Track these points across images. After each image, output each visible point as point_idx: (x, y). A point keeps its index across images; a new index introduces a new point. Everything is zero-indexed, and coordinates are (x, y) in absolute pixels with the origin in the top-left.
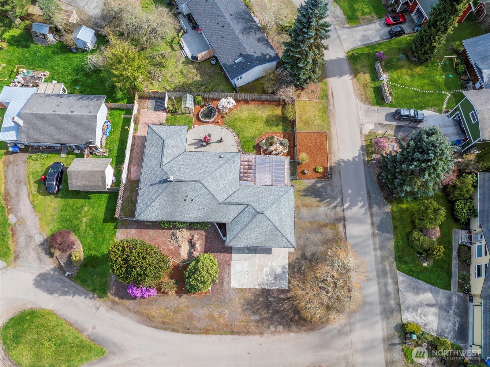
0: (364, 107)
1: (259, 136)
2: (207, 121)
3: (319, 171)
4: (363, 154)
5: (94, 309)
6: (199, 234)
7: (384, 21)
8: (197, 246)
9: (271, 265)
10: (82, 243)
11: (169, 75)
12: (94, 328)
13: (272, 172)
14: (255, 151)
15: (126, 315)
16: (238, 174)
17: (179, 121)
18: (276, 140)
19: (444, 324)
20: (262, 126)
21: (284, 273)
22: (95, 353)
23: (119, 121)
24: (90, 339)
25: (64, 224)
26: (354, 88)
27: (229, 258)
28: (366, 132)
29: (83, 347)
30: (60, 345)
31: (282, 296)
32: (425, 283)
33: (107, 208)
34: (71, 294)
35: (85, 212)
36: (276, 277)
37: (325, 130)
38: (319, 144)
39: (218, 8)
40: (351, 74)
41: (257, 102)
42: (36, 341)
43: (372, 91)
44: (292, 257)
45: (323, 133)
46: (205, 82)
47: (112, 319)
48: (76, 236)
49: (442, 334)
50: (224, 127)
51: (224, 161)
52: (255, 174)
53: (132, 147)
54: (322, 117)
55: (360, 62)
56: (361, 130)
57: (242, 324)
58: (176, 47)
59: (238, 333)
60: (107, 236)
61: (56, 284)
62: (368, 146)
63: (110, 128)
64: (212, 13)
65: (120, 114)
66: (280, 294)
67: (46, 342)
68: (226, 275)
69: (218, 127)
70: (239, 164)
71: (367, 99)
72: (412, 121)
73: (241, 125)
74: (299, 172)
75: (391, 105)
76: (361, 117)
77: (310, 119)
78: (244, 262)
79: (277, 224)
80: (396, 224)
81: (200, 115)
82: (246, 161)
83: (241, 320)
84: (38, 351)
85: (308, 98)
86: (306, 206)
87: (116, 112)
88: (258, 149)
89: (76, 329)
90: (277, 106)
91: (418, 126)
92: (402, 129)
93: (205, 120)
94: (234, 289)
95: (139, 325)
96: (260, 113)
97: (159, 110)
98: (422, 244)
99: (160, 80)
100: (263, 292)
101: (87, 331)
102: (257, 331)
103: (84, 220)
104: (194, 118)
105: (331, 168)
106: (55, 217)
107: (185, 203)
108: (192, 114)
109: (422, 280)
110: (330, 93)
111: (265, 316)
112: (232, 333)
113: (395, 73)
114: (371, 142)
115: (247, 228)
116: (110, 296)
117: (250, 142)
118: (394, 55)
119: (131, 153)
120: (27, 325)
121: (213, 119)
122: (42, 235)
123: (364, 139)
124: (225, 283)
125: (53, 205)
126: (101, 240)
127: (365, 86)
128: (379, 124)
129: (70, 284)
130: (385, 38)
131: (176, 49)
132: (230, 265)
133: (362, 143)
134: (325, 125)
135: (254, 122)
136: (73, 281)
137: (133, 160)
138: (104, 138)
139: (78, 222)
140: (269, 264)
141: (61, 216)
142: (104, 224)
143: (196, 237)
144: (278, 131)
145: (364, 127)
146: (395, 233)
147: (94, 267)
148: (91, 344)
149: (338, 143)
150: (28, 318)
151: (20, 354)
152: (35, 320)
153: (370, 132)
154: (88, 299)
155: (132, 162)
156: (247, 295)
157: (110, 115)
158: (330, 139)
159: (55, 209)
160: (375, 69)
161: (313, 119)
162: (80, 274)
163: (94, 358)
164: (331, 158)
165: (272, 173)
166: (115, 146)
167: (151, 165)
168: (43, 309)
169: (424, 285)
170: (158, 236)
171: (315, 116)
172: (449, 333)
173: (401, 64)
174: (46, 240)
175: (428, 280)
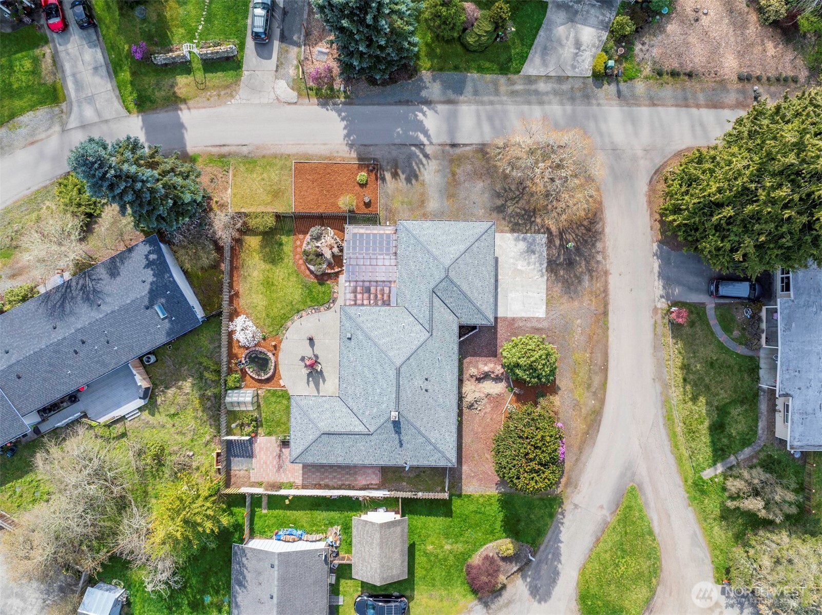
0: (242, 93)
1: (301, 275)
2: (273, 364)
3: (365, 178)
4: (334, 104)
5: (576, 511)
6: (468, 367)
7: (55, 35)
8: (486, 369)
9: (513, 258)
10: (485, 544)
11: (179, 438)
12: (602, 507)
13: (373, 254)
14: (328, 282)
15: (585, 465)
16: (378, 308)
17: (273, 413)
18: (310, 247)
19: (593, 20)
20: (282, 270)
21: (524, 239)
22: (633, 501)
23: (275, 517)
24: (615, 511)
25: (455, 578)
26: (205, 108)
27: (504, 321)
28: (293, 95)
29: (626, 518)
30: (623, 551)
31: (557, 242)
32: (538, 36)
33: (430, 514)
34: (558, 546)
35: (436, 549)
36: (530, 251)
37: (288, 164)
38: (316, 176)
39: (38, 354)
40: (178, 109)
41: (235, 279)
42: (619, 584)
43: (211, 75)
44: (501, 228)
45: (296, 168)
46: (194, 371)
47: (590, 484)
48: (473, 556)
49: (605, 25)
50: (284, 334)
51: (359, 333)
52: (377, 282)
53: (324, 489)
54: (264, 168)
55: (150, 90)
56: (289, 104)
57: (594, 300)
58: (119, 429)
59: (606, 305)
60: (472, 507)
61: (543, 572)
62: (318, 94)
63: (290, 530)
64: (50, 365)
65: (261, 517)
66: (555, 246)
67: (620, 571)
68: (529, 325)
69: (283, 346)
70: (361, 308)
71: (227, 87)
72: (272, 15)
73: (279, 305)
74: (366, 211)
75: (242, 46)
76: (265, 101)
77: (269, 188)
78: (509, 298)
79: (462, 248)
80: (452, 66)
81: (263, 378)
82: (356, 297)
83: (589, 302)
84: (632, 580)
85: (226, 189)
86: (423, 202)
87: (258, 523)
88: (325, 278)
89: (603, 531)
90: (242, 244)
91: (281, 5)
92: (286, 34)
93: (272, 367)
94: (547, 313)
95: (596, 444)
96: (255, 274)
97: (252, 449)
98: (486, 32)
99: (191, 454)
100: (552, 271)
101: (605, 516)
102: (603, 279)
103: (448, 547)
104: (267, 387)
105: (360, 159)
106: (444, 593)
107: (430, 391)
108: (259, 392)
109: (534, 41)
110: (215, 150)
111: (583, 266)
112: (605, 313)
113: (174, 29)
114: (311, 89)
115: (469, 293)
116: (559, 490)
117: (311, 291)
118: (135, 26)
119: (334, 488)
120: (599, 602)
121: (270, 355)
122: (472, 608)
123: (307, 100)
124: (540, 326)
125: (424, 601)
126: (478, 516)
127: (202, 87)
128: (276, 71)
129: (543, 551)
130: (95, 38)
131: (121, 430)
132: (513, 319)
133: (313, 104)
134: (280, 163)
135: (273, 285)
136: (539, 548)
137: (347, 483)
138: (310, 537)
139: (451, 557)
140: (512, 261)
141: (442, 585)
142: (454, 515)
143: (473, 371)
144: (291, 243)
145: (283, 97)
146: (465, 69)
147: (519, 521)
148: (622, 508)
149: (314, 144)
150: (590, 603)
151: (635, 602)
152: (592, 592)
153: (293, 89)
154: (564, 521)
155: (349, 485)
156: (555, 294)
157: (263, 534)
158: (307, 156)
159: (431, 597)
160: (166, 65)
161: (268, 183)
162: (529, 539)
163: (639, 501)
164: (340, 157)
165: (375, 254)
166: (322, 515)
167: (365, 450)
168: (577, 584)
169: (541, 38)
170: (472, 430)
171: (263, 179)
172: (604, 15)
173: (153, 17)
174: (480, 599)
175: (534, 32)
